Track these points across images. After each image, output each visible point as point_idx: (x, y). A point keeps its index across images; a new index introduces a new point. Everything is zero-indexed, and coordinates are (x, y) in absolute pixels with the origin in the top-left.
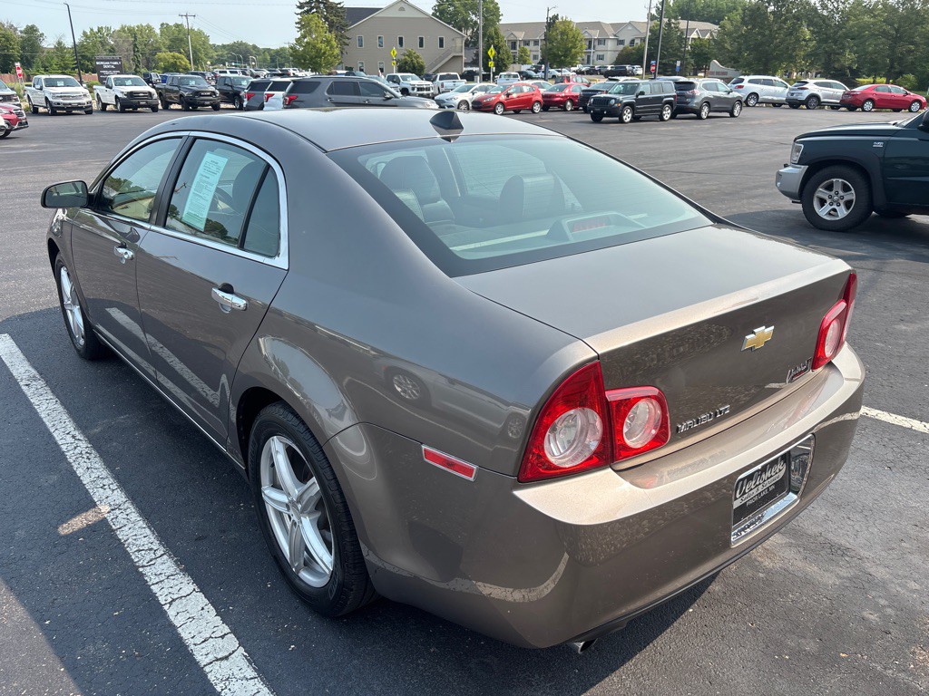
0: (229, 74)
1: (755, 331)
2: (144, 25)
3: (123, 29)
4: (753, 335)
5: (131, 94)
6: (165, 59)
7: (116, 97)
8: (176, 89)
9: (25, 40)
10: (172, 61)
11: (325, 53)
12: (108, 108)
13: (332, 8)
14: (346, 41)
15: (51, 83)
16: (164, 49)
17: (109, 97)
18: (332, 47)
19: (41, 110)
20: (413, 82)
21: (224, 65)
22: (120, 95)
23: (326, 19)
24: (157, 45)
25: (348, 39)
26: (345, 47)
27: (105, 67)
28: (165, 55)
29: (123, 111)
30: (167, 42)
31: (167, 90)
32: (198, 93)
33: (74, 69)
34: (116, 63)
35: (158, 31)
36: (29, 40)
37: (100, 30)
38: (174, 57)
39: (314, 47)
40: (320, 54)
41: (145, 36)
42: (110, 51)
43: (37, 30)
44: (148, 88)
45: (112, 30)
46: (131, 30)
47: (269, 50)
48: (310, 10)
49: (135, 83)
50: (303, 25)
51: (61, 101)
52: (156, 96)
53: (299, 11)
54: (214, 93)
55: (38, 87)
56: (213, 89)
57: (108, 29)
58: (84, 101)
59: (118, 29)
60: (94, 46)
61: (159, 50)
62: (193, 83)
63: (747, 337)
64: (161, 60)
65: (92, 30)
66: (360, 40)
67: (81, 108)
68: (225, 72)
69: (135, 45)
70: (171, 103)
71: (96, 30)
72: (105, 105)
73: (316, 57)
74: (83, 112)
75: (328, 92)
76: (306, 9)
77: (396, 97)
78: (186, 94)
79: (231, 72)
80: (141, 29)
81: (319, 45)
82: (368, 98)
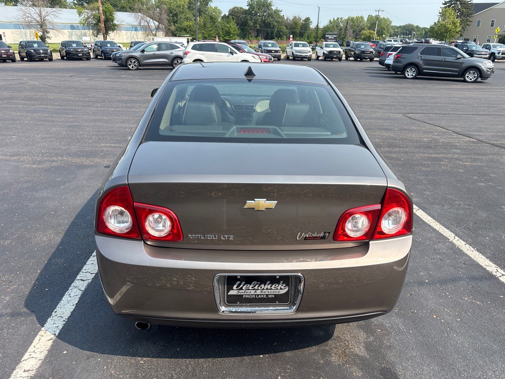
0: (393, 42)
1: (255, 199)
2: (360, 16)
3: (348, 19)
4: (254, 202)
5: (330, 52)
6: (365, 34)
7: (324, 53)
8: (354, 49)
9: (303, 25)
10: (368, 35)
11: (450, 30)
12: (320, 58)
13: (464, 4)
14: (469, 23)
15: (296, 45)
16: (366, 29)
17: (320, 53)
18: (456, 27)
19: (291, 58)
20: (499, 49)
21: (397, 37)
22: (326, 52)
23: (459, 10)
24: (363, 27)
25: (471, 22)
26: (467, 27)
27: (329, 38)
28: (366, 32)
29: (325, 60)
30: (369, 25)
31: (350, 50)
32: (363, 52)
33: (320, 38)
34: (335, 36)
35: (366, 19)
36: (305, 24)
37: (338, 19)
38: (370, 33)
39: (445, 26)
40: (447, 30)
41: (358, 22)
42: (340, 30)
43: (310, 20)
44: (339, 49)
45: (344, 19)
46: (352, 19)
47: (425, 28)
48: (451, 5)
49: (334, 46)
50: (443, 14)
51: (298, 54)
52: (342, 53)
53: (444, 6)
54: (372, 52)
55: (291, 47)
56: (372, 50)
57: (341, 19)
58: (309, 54)
59: (346, 18)
60: (333, 27)
61: (364, 29)
62: (363, 47)
63: (247, 201)
64: (363, 34)
65: (334, 19)
66: (479, 22)
67: (306, 58)
68: (391, 41)
69: (346, 27)
70: (350, 57)
71: (336, 19)
72: (318, 57)
73: (445, 32)
74: (307, 59)
75: (421, 54)
76: (448, 5)
77: (464, 57)
78: (357, 52)
79: (394, 41)
80: (357, 18)
81: (448, 26)
82: (445, 57)
